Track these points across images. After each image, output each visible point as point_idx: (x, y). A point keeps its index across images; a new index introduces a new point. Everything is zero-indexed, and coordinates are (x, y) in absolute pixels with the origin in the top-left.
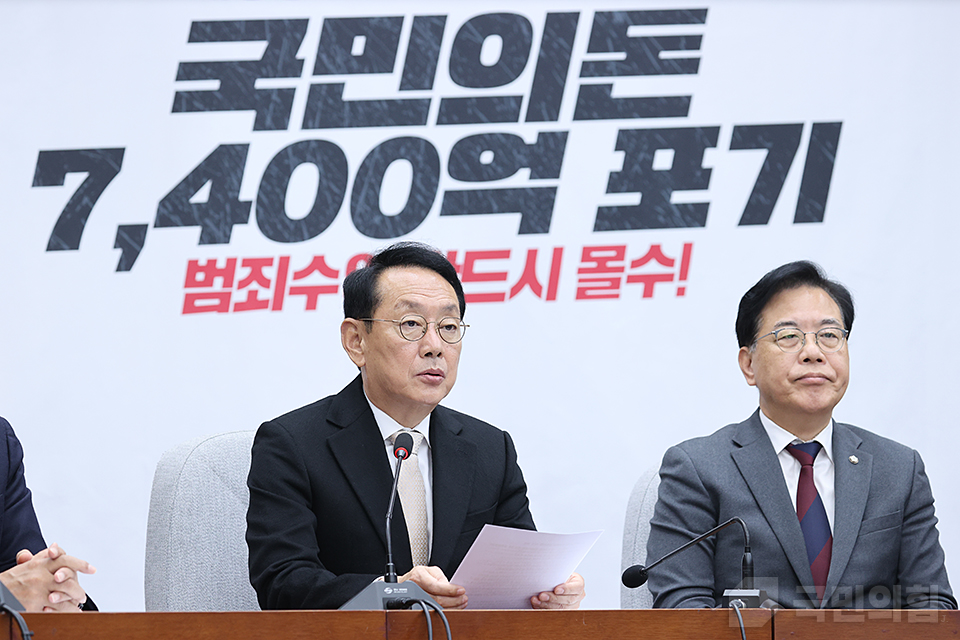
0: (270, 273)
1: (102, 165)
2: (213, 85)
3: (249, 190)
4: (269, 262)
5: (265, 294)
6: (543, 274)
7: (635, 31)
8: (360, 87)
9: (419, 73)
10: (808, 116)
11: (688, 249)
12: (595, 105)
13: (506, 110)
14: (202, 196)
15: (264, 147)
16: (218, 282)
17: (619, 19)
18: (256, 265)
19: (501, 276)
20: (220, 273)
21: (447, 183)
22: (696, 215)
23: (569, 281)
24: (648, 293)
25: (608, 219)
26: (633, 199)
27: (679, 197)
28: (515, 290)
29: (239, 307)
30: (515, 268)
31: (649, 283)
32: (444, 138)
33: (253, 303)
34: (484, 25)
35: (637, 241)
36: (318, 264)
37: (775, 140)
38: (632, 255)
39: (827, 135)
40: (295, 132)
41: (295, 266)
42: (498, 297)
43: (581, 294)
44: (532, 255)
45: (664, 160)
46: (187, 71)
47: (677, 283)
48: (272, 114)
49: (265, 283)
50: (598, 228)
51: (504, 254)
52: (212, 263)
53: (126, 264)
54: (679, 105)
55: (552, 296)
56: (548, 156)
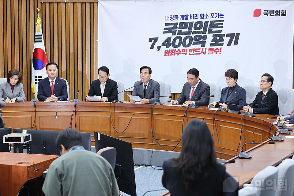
0: (174, 51)
1: (156, 39)
2: (168, 30)
3: (171, 42)
4: (173, 50)
5: (173, 54)
6: (204, 52)
7: (215, 23)
8: (184, 30)
9: (190, 28)
10: (236, 32)
11: (221, 48)
12: (210, 32)
13: (200, 32)
14: (166, 43)
15: (173, 37)
16: (168, 52)
17: (213, 22)
18: (172, 50)
19: (200, 52)
20: (168, 51)
21: (193, 41)
22: (222, 44)
23: (207, 52)
24: (216, 54)
25: (211, 45)
26: (215, 43)
27: (220, 42)
28: (201, 53)
29: (170, 55)
30: (201, 50)
31: (216, 53)
32: (193, 36)
33: (172, 55)
34: (197, 23)
35: (215, 48)
36: (179, 50)
37: (231, 35)
38: (214, 49)
39: (238, 35)
40: (176, 35)
41: (176, 50)
42: (199, 54)
43: (208, 54)
44: (203, 49)
45: (218, 38)
46: (165, 29)
47: (220, 52)
48: (174, 34)
49: (173, 52)
50: (210, 46)
51: (200, 49)
52: (167, 50)
53: (158, 50)
54: (220, 31)
55: (205, 54)
56: (205, 38)
